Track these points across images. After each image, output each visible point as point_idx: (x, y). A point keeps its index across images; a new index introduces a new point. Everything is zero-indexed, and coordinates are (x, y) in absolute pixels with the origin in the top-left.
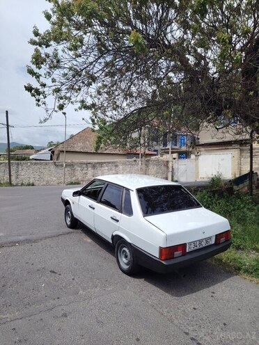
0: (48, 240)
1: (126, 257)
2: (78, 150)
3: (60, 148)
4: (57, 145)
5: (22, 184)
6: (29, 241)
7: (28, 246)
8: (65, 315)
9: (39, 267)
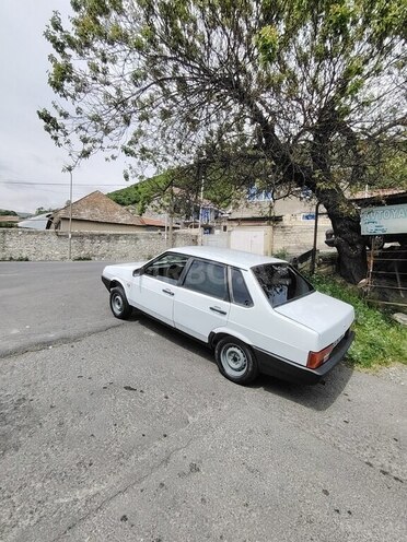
0: (93, 337)
1: (235, 360)
2: (85, 217)
3: (61, 214)
4: (56, 212)
5: (11, 259)
6: (65, 340)
7: (67, 348)
8: (194, 468)
9: (104, 381)
